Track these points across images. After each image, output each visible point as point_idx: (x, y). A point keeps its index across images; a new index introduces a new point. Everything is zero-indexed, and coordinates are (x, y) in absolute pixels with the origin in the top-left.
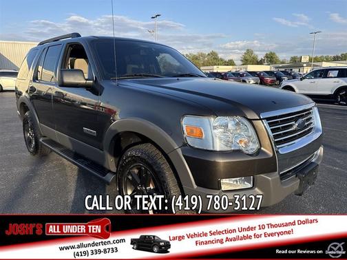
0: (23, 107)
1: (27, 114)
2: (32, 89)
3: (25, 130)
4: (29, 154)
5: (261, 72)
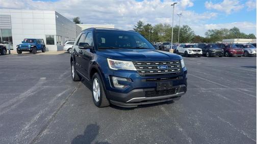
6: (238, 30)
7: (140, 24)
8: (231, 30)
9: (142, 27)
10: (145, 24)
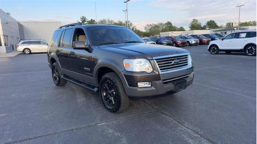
0: (52, 60)
1: (54, 64)
2: (58, 51)
3: (53, 72)
4: (55, 85)
5: (200, 36)
6: (171, 24)
7: (84, 20)
8: (166, 24)
9: (86, 23)
10: (89, 19)
